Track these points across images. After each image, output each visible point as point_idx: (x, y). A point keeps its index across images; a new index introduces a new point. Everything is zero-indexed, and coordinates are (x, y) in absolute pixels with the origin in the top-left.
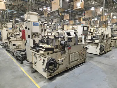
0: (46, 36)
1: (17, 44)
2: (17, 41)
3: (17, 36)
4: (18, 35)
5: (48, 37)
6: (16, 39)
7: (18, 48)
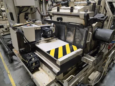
0: (54, 14)
1: (6, 25)
2: (4, 20)
3: (3, 13)
4: (5, 11)
5: (61, 19)
6: (3, 18)
7: (7, 30)
